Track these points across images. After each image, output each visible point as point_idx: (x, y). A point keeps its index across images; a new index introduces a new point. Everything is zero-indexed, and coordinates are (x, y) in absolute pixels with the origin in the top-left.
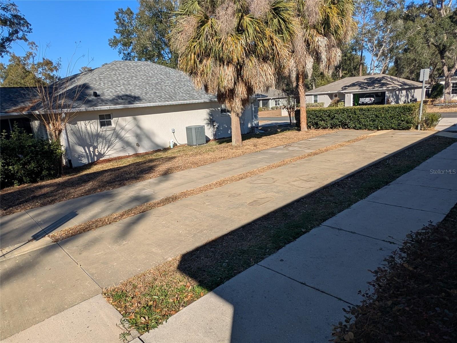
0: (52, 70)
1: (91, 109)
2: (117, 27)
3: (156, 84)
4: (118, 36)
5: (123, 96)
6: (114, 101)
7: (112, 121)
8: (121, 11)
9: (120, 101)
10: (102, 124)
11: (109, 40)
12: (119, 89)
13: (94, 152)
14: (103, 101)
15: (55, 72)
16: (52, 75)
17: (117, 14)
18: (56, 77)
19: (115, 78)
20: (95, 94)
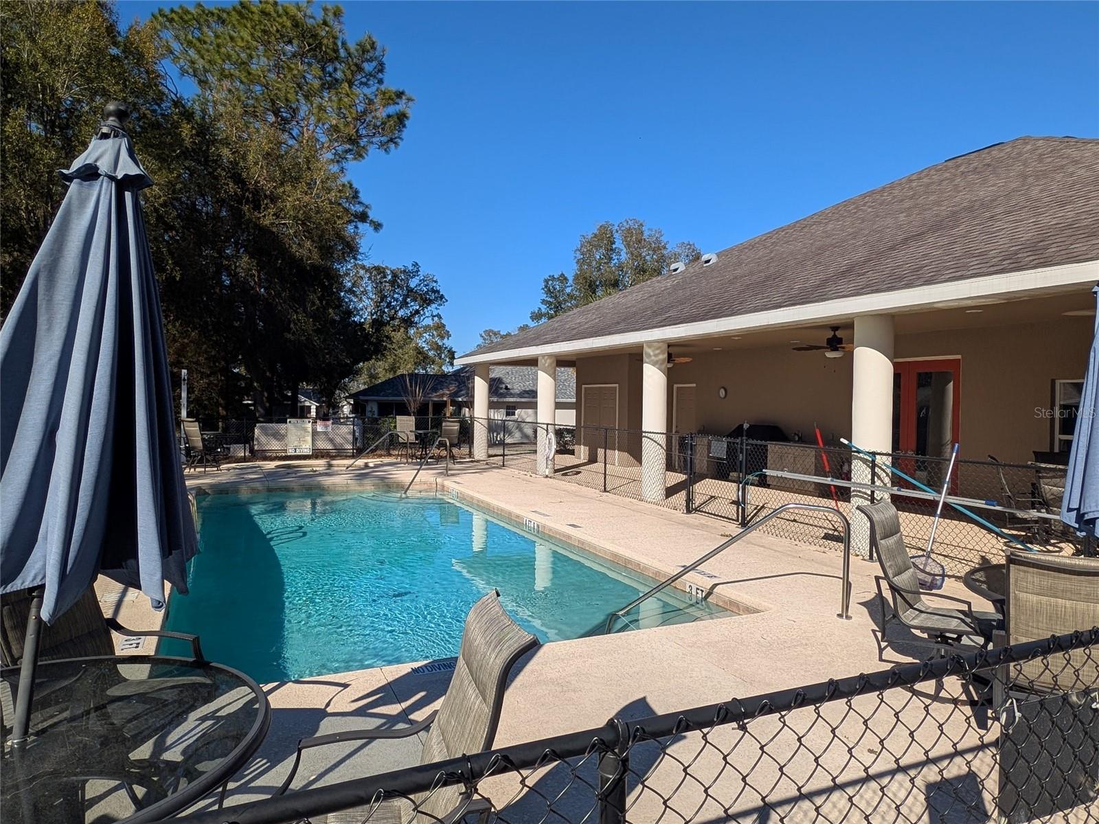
0: (442, 338)
1: (501, 400)
2: (544, 297)
3: (565, 380)
4: (544, 308)
5: (530, 391)
6: (521, 395)
7: (516, 412)
8: (553, 278)
9: (526, 395)
10: (508, 414)
11: (532, 313)
12: (528, 383)
13: (497, 437)
14: (511, 394)
15: (445, 341)
16: (440, 344)
17: (546, 281)
18: (446, 348)
19: (526, 373)
20: (506, 388)
